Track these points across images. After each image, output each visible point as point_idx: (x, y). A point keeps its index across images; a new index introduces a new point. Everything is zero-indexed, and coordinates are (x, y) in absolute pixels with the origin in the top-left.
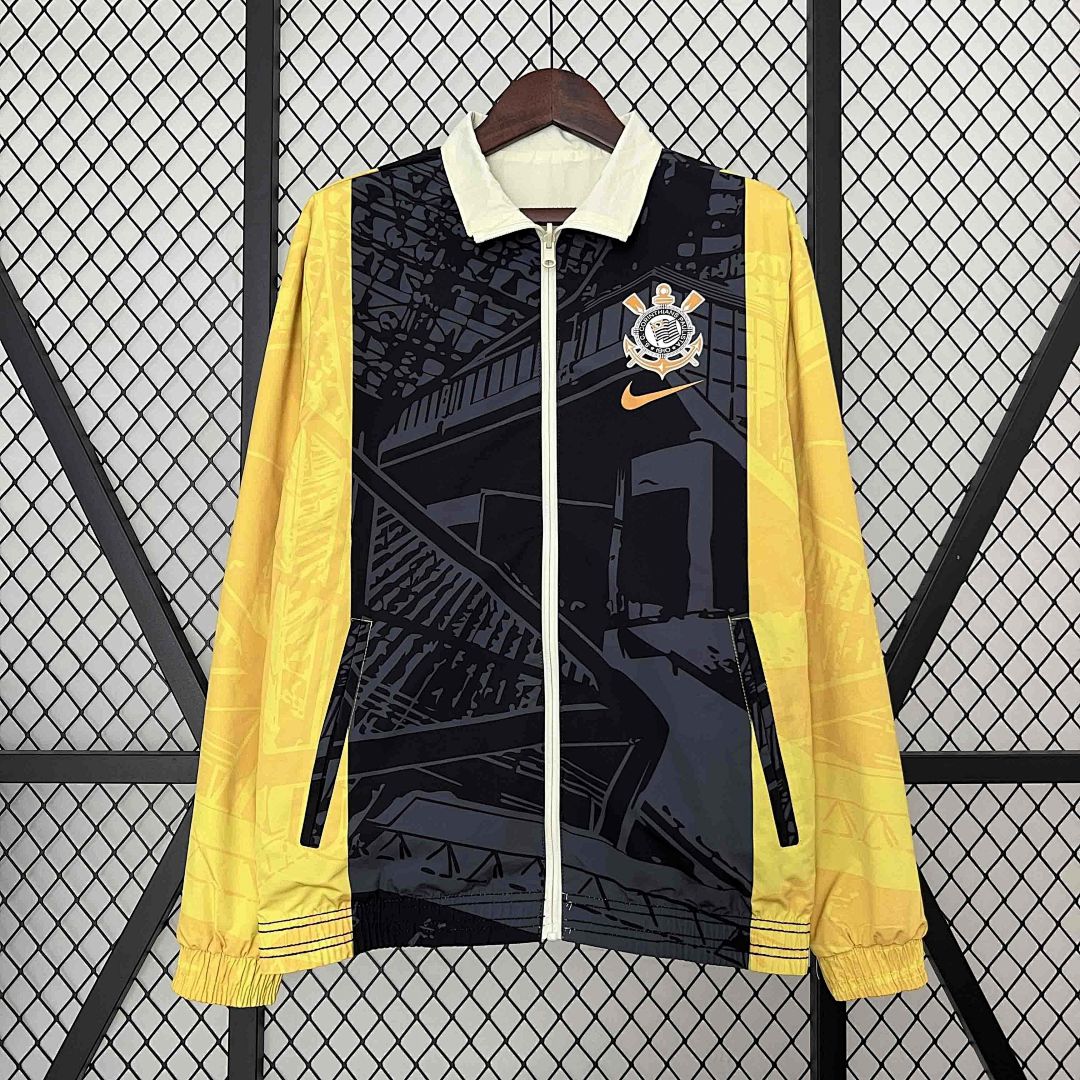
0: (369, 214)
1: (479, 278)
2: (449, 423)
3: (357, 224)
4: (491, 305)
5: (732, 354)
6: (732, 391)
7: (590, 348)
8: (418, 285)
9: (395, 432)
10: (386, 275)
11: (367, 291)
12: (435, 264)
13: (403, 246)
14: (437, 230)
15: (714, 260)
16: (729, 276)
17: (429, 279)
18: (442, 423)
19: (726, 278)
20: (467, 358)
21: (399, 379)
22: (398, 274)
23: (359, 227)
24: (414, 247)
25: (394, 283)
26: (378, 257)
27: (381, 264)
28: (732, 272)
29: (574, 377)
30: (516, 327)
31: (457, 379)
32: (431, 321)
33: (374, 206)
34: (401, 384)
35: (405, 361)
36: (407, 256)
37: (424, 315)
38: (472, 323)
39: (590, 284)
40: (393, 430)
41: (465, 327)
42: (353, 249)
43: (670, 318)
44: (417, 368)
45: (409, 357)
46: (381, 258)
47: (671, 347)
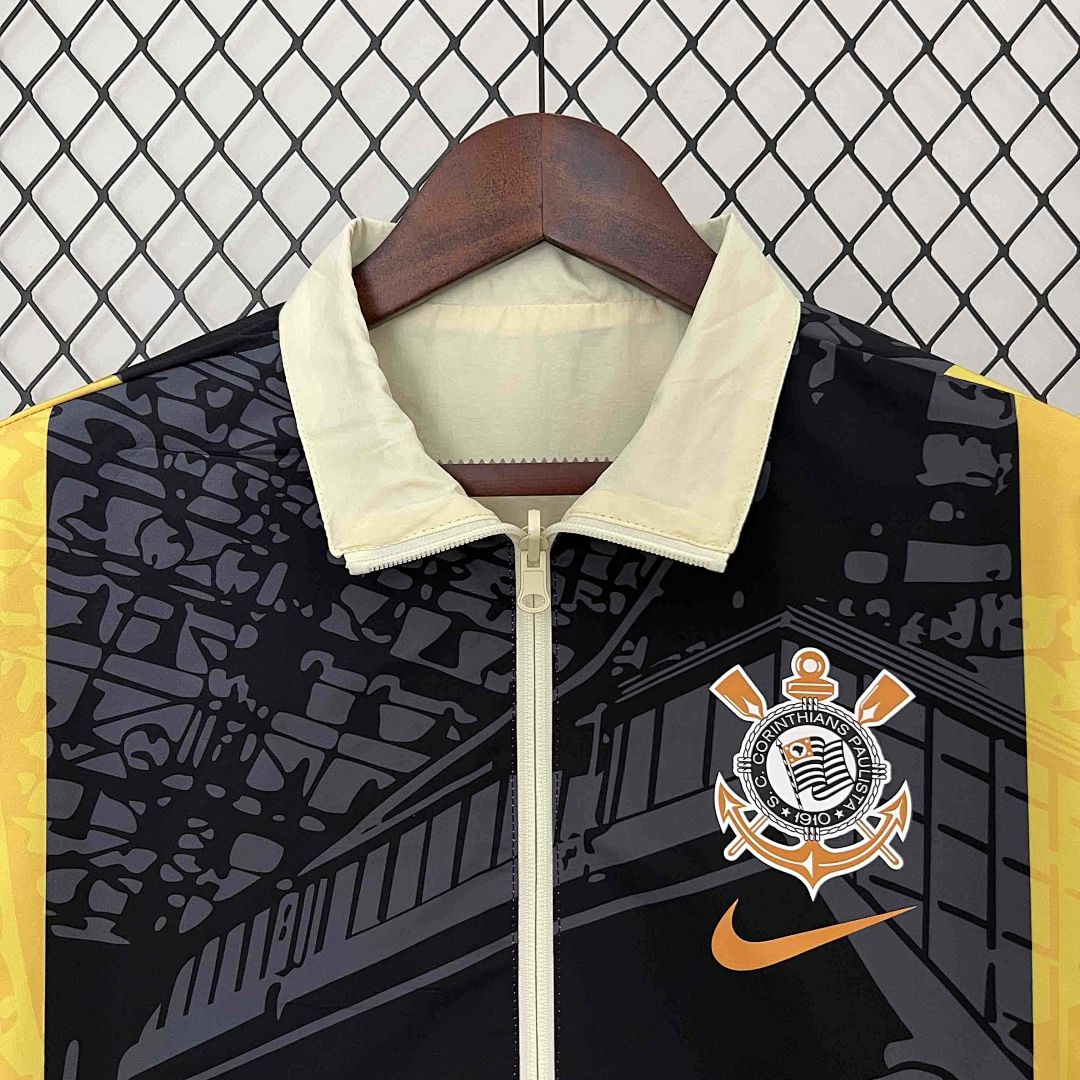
0: (94, 492)
1: (368, 633)
2: (294, 988)
3: (62, 521)
4: (397, 694)
5: (989, 849)
6: (992, 945)
7: (633, 797)
8: (219, 652)
9: (161, 1024)
10: (141, 635)
11: (89, 683)
12: (265, 598)
13: (183, 562)
14: (267, 520)
15: (940, 599)
16: (977, 647)
17: (248, 637)
18: (275, 989)
19: (971, 651)
20: (337, 825)
21: (174, 888)
22: (170, 630)
23: (71, 529)
24: (212, 562)
25: (162, 652)
26: (120, 595)
27: (128, 611)
28: (988, 641)
29: (596, 862)
30: (455, 744)
31: (314, 877)
32: (251, 740)
33: (108, 471)
34: (176, 900)
35: (188, 841)
36: (193, 584)
37: (234, 726)
38: (351, 743)
39: (633, 635)
40: (156, 1016)
41: (331, 755)
42: (49, 584)
43: (829, 736)
44: (216, 857)
45: (197, 831)
46: (126, 595)
47: (832, 812)
